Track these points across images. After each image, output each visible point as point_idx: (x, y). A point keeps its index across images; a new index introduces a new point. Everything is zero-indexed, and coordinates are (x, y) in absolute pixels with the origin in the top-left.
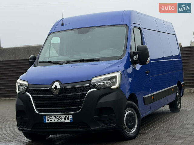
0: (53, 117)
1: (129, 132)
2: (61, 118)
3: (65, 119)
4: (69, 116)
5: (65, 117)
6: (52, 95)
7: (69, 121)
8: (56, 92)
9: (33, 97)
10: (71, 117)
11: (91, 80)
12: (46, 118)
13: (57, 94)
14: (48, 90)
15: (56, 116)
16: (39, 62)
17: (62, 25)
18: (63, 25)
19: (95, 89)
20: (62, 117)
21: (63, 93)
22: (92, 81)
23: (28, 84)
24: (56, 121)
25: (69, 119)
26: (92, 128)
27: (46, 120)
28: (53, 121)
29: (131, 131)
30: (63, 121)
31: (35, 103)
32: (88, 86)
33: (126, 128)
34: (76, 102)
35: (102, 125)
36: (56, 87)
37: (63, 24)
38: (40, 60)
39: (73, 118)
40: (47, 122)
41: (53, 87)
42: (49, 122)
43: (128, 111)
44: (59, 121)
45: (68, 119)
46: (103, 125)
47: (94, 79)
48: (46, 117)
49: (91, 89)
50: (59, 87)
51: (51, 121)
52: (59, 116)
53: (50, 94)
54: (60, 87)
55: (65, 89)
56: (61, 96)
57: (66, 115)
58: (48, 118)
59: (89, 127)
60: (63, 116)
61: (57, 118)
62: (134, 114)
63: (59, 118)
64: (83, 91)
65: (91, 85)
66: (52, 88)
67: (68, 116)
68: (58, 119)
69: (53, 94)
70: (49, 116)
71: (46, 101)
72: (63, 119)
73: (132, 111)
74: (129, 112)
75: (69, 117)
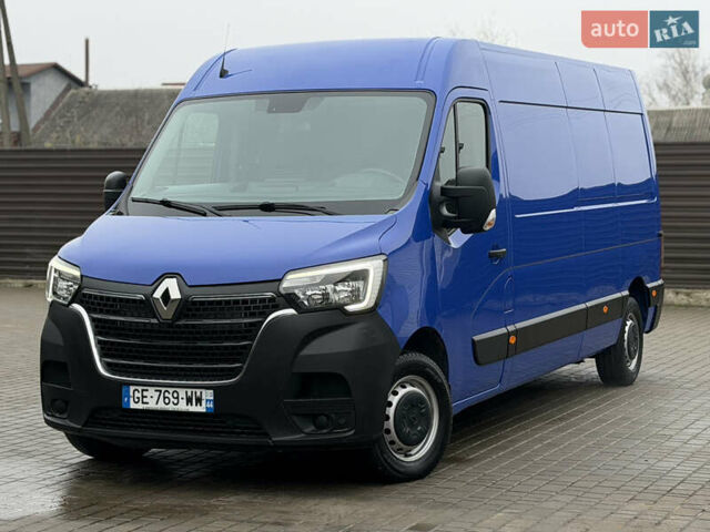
0: (151, 392)
1: (406, 456)
2: (177, 398)
3: (189, 401)
4: (204, 391)
5: (189, 394)
6: (154, 321)
7: (201, 409)
8: (166, 312)
9: (93, 320)
10: (208, 395)
11: (280, 280)
12: (131, 394)
13: (170, 317)
14: (141, 301)
15: (163, 389)
16: (134, 200)
17: (221, 76)
18: (223, 74)
19: (291, 311)
20: (182, 392)
21: (187, 317)
22: (285, 284)
23: (82, 276)
24: (161, 406)
25: (204, 402)
26: (274, 439)
27: (132, 399)
28: (152, 405)
29: (412, 453)
30: (183, 406)
31: (99, 342)
32: (272, 300)
33: (392, 443)
34: (226, 347)
35: (307, 430)
36: (166, 294)
37: (227, 72)
38: (136, 194)
39: (216, 401)
40: (133, 406)
41: (158, 294)
42: (140, 406)
43: (404, 387)
44: (171, 407)
45: (199, 401)
46: (311, 428)
47: (290, 277)
48: (132, 388)
49: (277, 308)
50: (175, 294)
51: (145, 406)
52: (171, 390)
53: (146, 317)
54: (179, 297)
55: (194, 303)
56: (179, 326)
57: (194, 390)
58: (137, 394)
59: (266, 435)
60: (185, 390)
61: (165, 398)
62: (429, 395)
63: (170, 396)
64: (253, 315)
65: (279, 295)
66: (155, 296)
67: (198, 394)
68: (167, 401)
69: (155, 317)
70: (140, 388)
71: (134, 337)
72: (185, 401)
73: (421, 386)
74: (409, 389)
75: (204, 397)
